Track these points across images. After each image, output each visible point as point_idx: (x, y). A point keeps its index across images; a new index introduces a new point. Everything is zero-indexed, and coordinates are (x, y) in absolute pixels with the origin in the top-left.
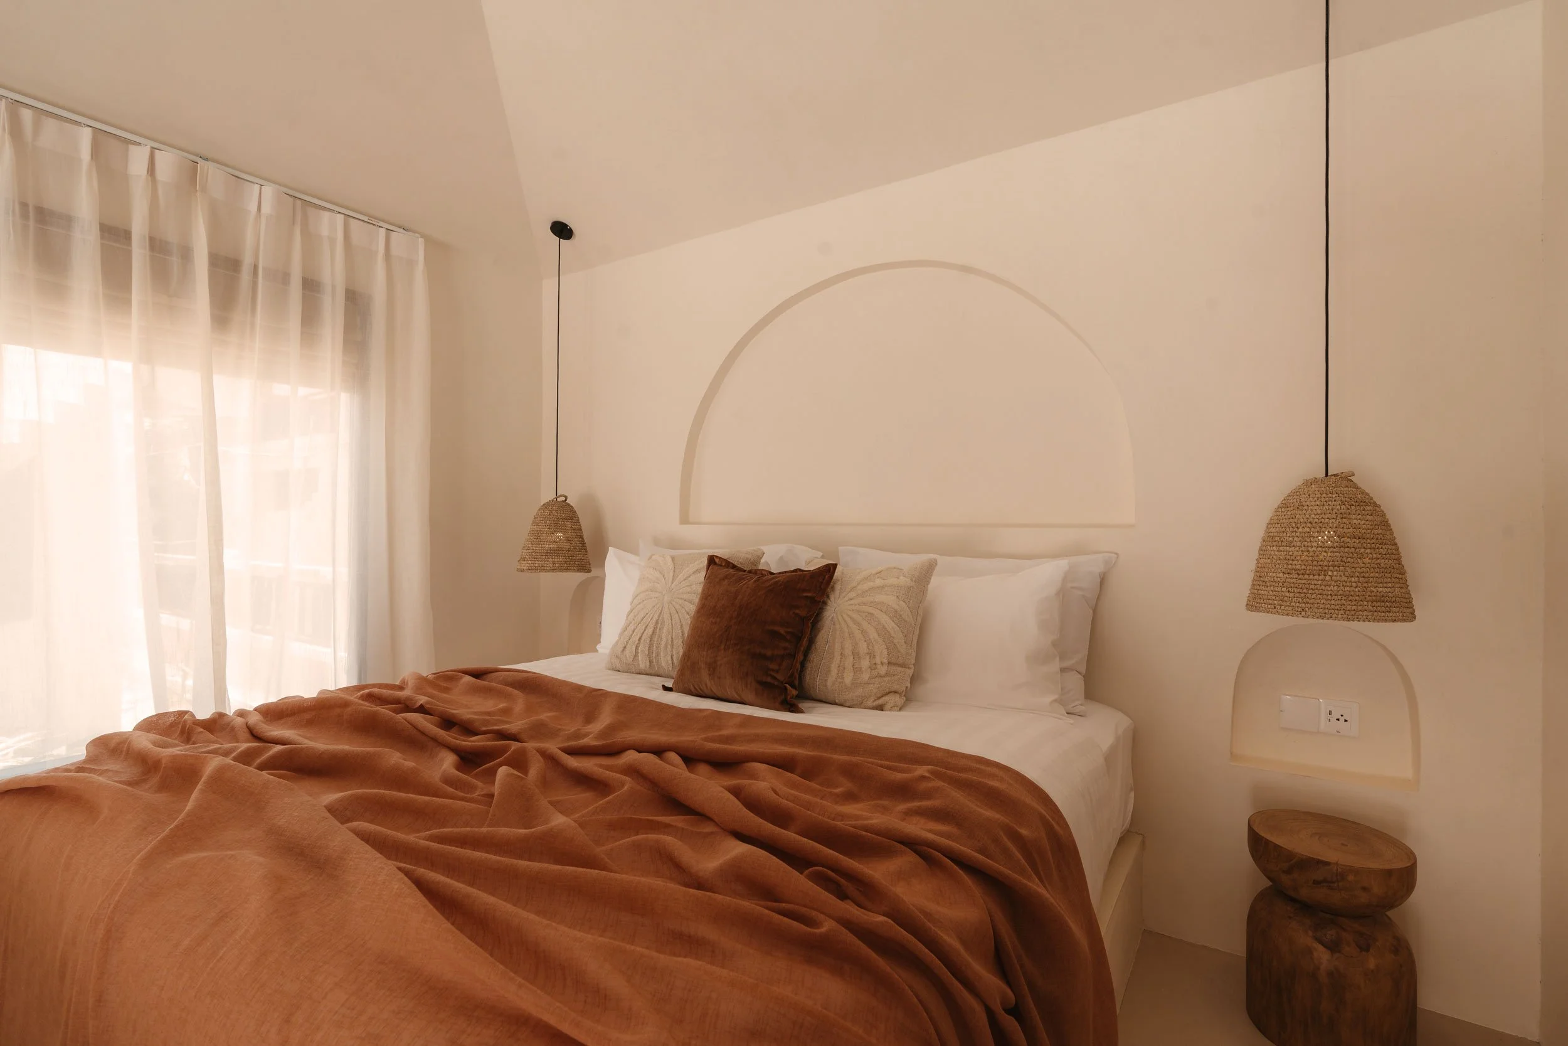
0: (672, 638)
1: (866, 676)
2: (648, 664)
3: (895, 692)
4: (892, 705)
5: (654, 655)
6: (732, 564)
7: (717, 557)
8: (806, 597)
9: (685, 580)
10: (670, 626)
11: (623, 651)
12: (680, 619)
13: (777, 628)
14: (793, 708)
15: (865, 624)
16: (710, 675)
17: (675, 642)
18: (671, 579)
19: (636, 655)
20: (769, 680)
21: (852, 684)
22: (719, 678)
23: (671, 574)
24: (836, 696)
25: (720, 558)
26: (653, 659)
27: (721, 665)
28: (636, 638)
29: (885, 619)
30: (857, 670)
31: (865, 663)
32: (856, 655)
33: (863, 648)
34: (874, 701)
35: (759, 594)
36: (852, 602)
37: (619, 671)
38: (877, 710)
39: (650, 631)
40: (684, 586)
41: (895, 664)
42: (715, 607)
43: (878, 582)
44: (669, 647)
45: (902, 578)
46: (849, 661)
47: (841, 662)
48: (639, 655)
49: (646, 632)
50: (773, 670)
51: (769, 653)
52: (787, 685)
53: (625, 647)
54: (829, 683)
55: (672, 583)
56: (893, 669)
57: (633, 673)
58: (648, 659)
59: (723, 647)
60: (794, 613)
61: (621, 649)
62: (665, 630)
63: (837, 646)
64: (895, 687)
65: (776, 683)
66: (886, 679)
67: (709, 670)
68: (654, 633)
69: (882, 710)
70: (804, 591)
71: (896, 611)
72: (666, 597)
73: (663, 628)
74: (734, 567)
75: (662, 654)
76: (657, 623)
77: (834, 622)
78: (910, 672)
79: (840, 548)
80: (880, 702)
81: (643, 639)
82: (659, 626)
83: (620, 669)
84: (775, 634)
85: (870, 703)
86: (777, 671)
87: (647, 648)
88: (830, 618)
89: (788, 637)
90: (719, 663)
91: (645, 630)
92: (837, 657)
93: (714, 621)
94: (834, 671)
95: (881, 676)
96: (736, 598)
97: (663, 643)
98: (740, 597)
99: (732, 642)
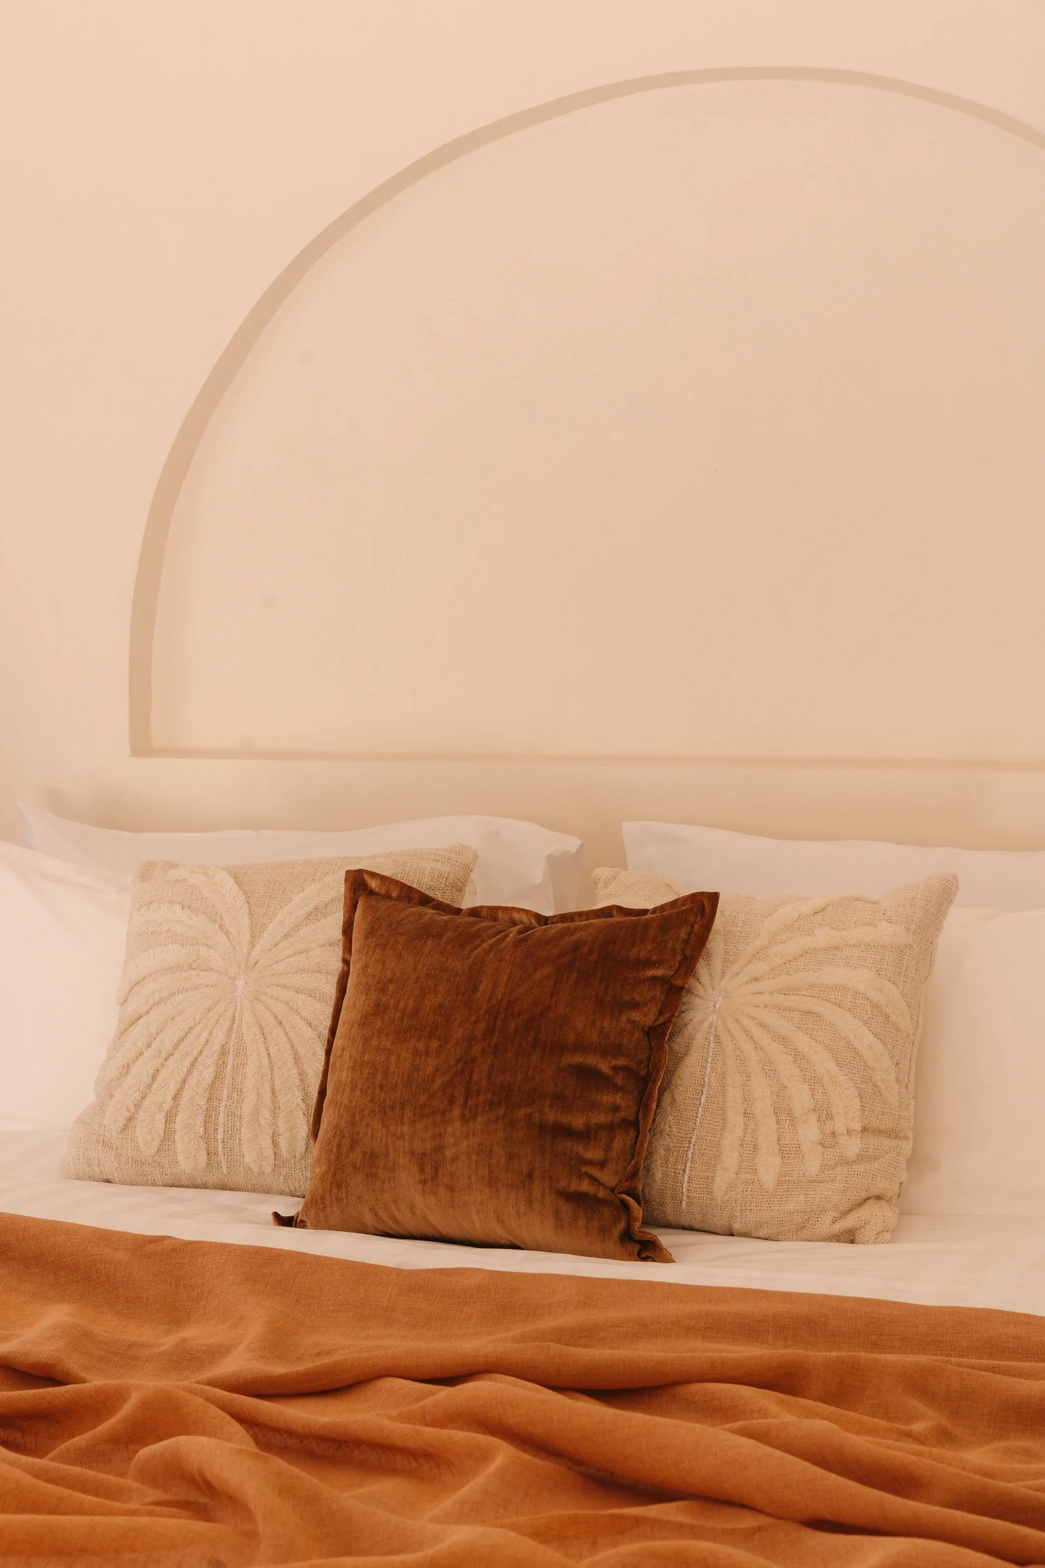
0: (273, 1092)
1: (813, 1164)
2: (203, 1158)
3: (878, 1198)
4: (879, 1230)
5: (220, 1136)
6: (418, 892)
7: (373, 875)
8: (654, 979)
9: (286, 937)
10: (265, 1061)
11: (125, 1127)
12: (290, 1040)
13: (591, 1060)
14: (648, 1251)
15: (802, 1041)
16: (424, 1182)
17: (282, 1100)
18: (247, 937)
19: (168, 1136)
20: (585, 1186)
21: (779, 1184)
22: (451, 1189)
23: (245, 921)
24: (738, 1214)
25: (383, 878)
26: (216, 1148)
27: (455, 1159)
28: (163, 1093)
29: (852, 1027)
30: (789, 1151)
31: (810, 1133)
32: (784, 1113)
33: (800, 1097)
34: (834, 1222)
35: (538, 975)
36: (760, 986)
37: (108, 1181)
38: (838, 1241)
39: (206, 1073)
40: (288, 952)
41: (879, 1132)
42: (416, 1012)
43: (822, 937)
44: (266, 1113)
45: (884, 924)
46: (767, 1132)
47: (745, 1131)
48: (177, 1136)
49: (195, 1074)
50: (590, 1163)
51: (578, 1122)
52: (624, 1196)
53: (131, 1119)
54: (719, 1186)
55: (252, 944)
56: (873, 1141)
57: (154, 1184)
58: (203, 1146)
59: (456, 1112)
60: (629, 1020)
61: (121, 1124)
62: (250, 1069)
63: (734, 1095)
64: (880, 1186)
65: (601, 1194)
66: (861, 1168)
67: (422, 1170)
68: (218, 1077)
69: (852, 1242)
70: (648, 964)
71: (876, 1006)
72: (240, 983)
73: (244, 1064)
74: (425, 900)
75: (245, 1134)
76: (224, 1052)
77: (717, 1036)
78: (907, 1147)
79: (626, 825)
80: (849, 1222)
81: (186, 1095)
82: (230, 1060)
83: (115, 1177)
84: (588, 1076)
85: (825, 1226)
86: (602, 1164)
87: (201, 1119)
88: (706, 1025)
89: (619, 1080)
90: (448, 1153)
91: (190, 1072)
92: (735, 1120)
93: (421, 1046)
94: (730, 1157)
95: (849, 1163)
96: (475, 990)
97: (247, 1107)
98: (485, 985)
99: (481, 1099)
